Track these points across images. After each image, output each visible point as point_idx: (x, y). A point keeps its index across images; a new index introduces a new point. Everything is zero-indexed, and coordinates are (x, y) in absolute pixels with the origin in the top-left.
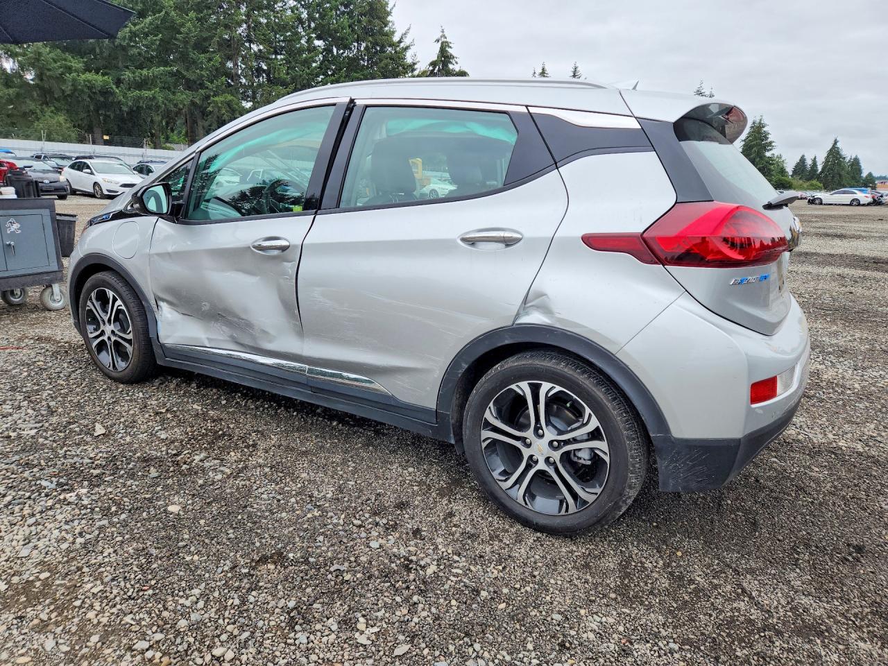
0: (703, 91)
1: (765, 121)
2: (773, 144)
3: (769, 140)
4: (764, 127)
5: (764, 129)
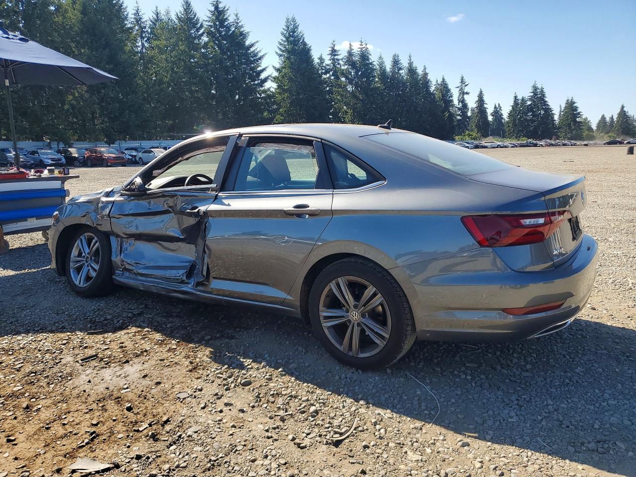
0: (536, 86)
1: (575, 100)
2: (581, 114)
3: (578, 111)
4: (574, 104)
5: (575, 105)
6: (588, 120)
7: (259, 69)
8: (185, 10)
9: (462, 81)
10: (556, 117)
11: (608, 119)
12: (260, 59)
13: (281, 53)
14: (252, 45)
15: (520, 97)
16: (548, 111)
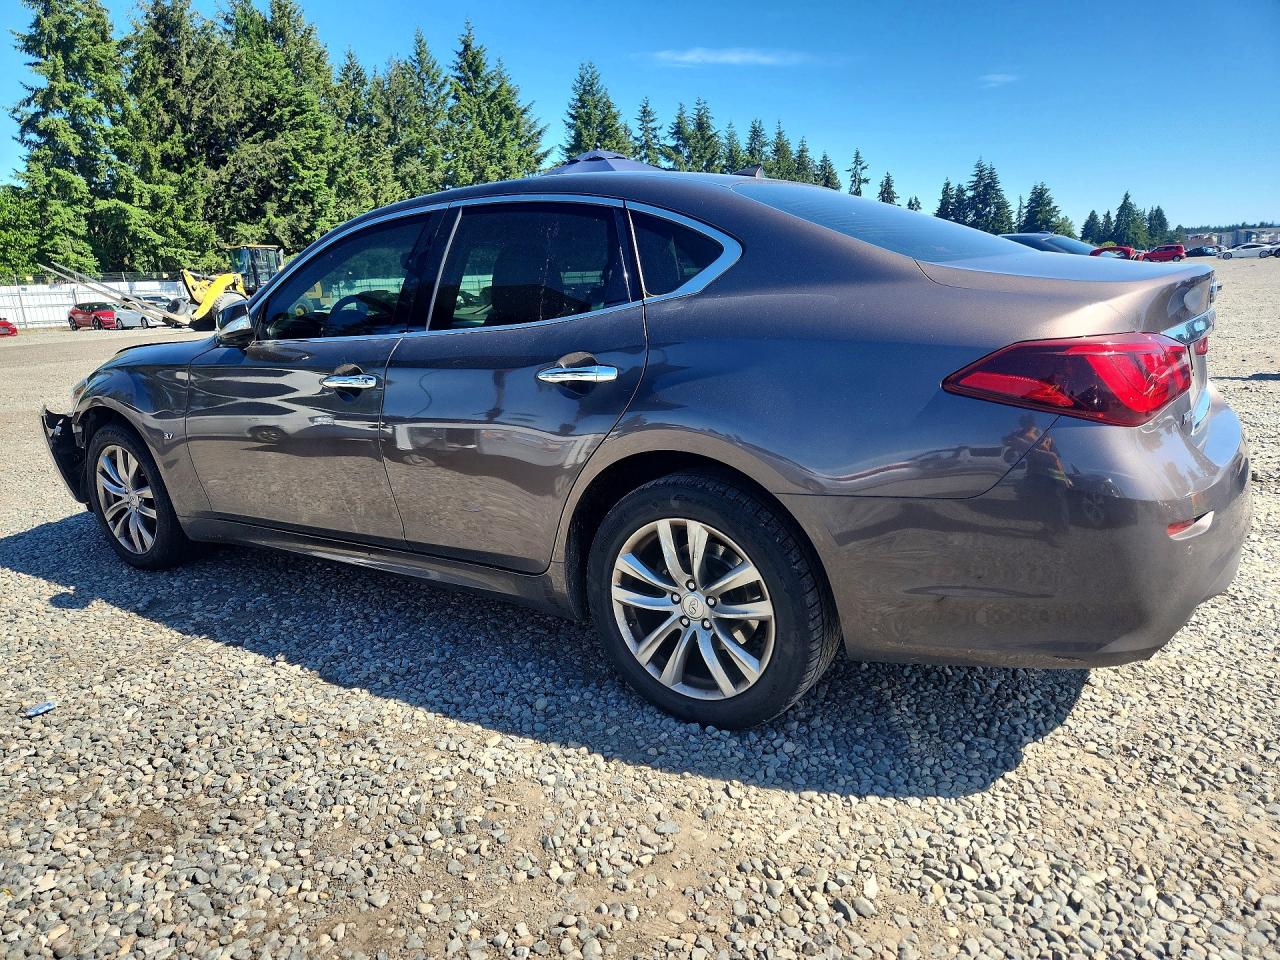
0: (982, 164)
1: (1046, 186)
2: (1057, 209)
4: (1045, 192)
5: (1047, 195)
6: (1069, 221)
7: (540, 151)
8: (418, 54)
9: (857, 160)
10: (1014, 217)
11: (1101, 219)
12: (540, 133)
13: (571, 121)
14: (524, 111)
15: (954, 185)
16: (1002, 206)
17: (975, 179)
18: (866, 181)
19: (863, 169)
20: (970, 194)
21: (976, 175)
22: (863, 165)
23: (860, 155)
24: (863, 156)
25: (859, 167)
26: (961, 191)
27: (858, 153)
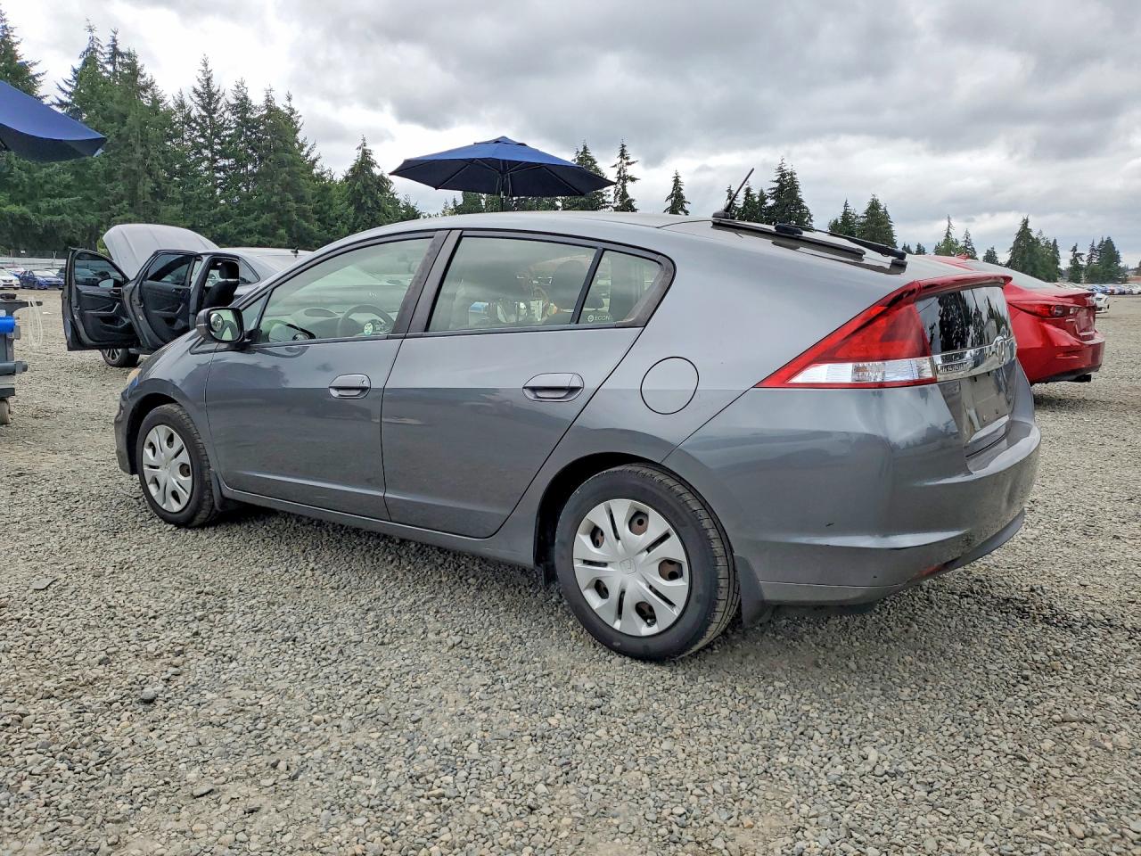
9: (623, 154)
17: (777, 185)
18: (633, 180)
19: (628, 164)
20: (770, 202)
21: (777, 181)
22: (630, 161)
23: (625, 148)
24: (629, 151)
25: (625, 162)
26: (763, 198)
27: (623, 146)
